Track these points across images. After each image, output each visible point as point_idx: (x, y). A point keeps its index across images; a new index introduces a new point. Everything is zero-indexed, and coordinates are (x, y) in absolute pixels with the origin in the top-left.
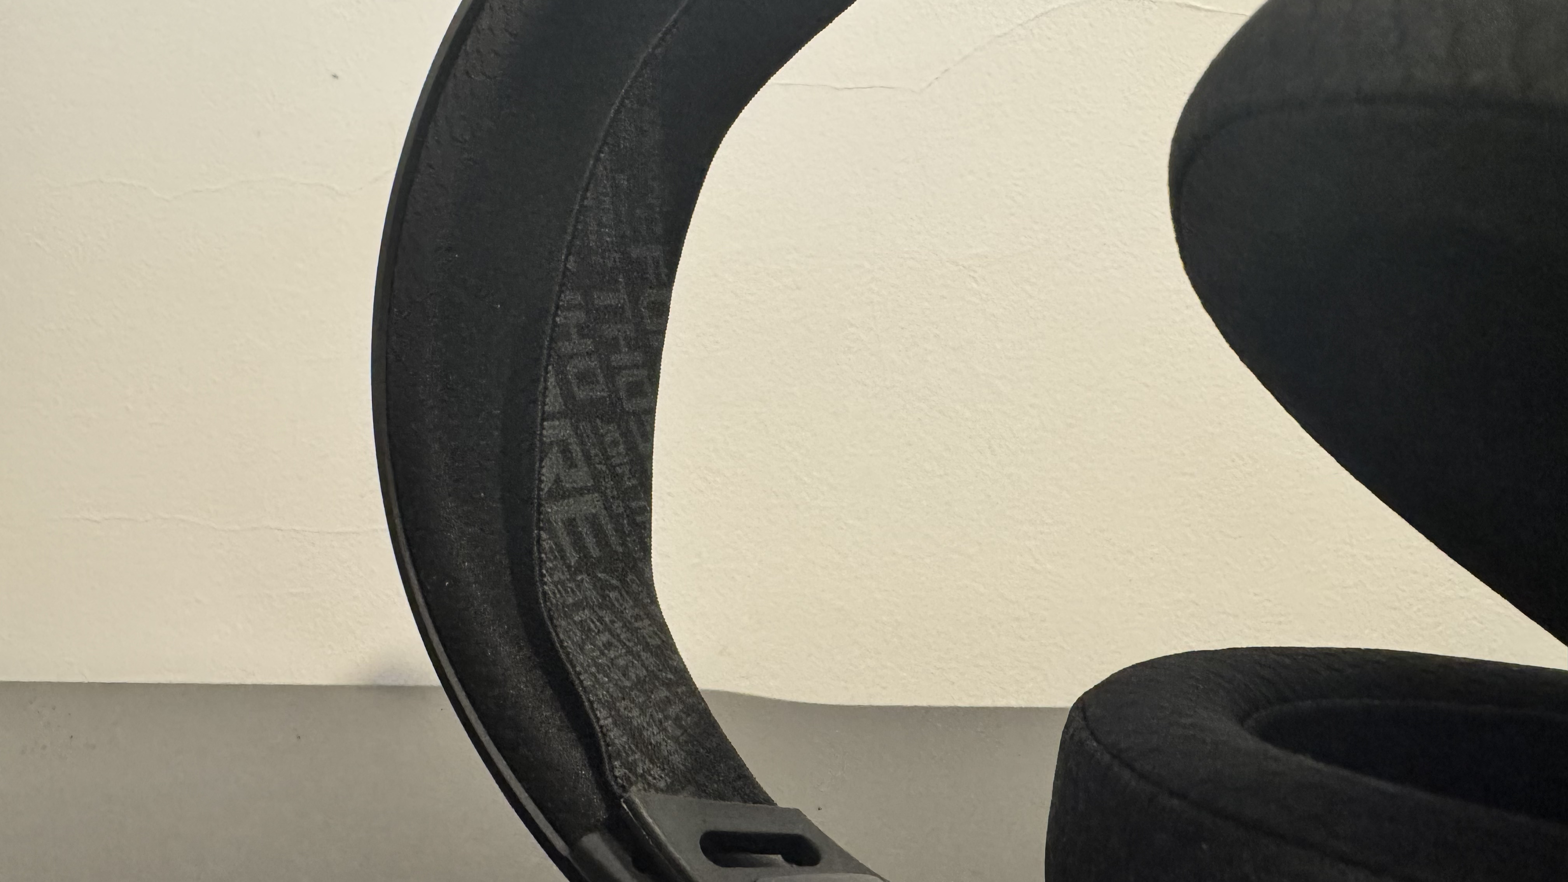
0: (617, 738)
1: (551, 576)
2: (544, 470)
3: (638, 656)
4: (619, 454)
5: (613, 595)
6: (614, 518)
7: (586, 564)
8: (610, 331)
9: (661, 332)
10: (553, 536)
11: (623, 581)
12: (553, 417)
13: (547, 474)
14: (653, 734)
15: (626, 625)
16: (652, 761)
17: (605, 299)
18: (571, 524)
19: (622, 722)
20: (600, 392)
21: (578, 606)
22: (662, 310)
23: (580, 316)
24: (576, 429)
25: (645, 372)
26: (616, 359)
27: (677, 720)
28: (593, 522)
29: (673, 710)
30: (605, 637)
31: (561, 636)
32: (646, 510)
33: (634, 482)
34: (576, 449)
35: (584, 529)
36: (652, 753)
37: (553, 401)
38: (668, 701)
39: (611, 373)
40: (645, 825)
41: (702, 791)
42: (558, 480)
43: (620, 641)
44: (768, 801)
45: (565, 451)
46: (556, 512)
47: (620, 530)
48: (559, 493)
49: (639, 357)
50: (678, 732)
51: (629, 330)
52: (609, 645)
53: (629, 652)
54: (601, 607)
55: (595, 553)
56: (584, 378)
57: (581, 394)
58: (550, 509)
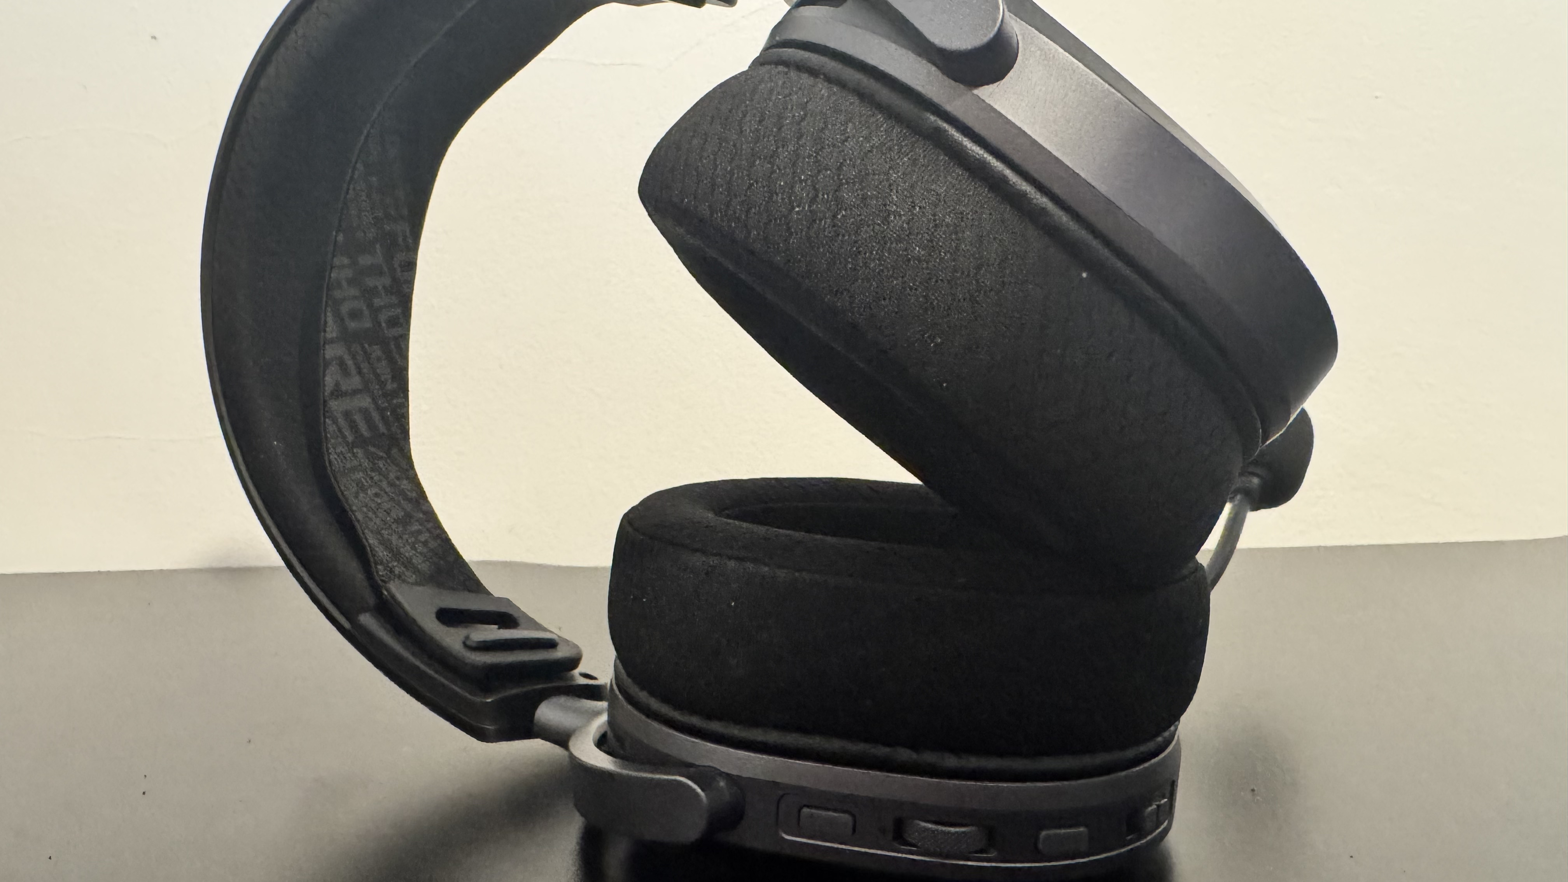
0: (382, 553)
1: (335, 448)
2: (326, 378)
3: (399, 504)
4: (384, 369)
5: (381, 464)
6: (381, 411)
7: (361, 442)
8: (371, 282)
9: (411, 283)
10: (335, 421)
11: (388, 452)
12: (332, 341)
13: (329, 381)
14: (407, 552)
15: (391, 484)
16: (405, 567)
17: (365, 260)
18: (347, 414)
19: (386, 544)
20: (368, 324)
21: (353, 469)
22: (410, 266)
23: (349, 273)
24: (349, 349)
25: (399, 311)
26: (377, 302)
27: (425, 543)
28: (365, 412)
29: (422, 538)
30: (375, 490)
31: (343, 488)
32: (405, 405)
33: (395, 385)
34: (350, 363)
35: (358, 418)
36: (408, 564)
37: (332, 331)
38: (419, 532)
39: (375, 311)
40: (399, 604)
41: (440, 585)
42: (337, 384)
43: (386, 493)
44: (488, 593)
45: (342, 364)
46: (336, 406)
47: (383, 418)
48: (338, 393)
49: (394, 300)
50: (425, 550)
51: (387, 281)
52: (377, 495)
53: (392, 499)
54: (372, 470)
55: (366, 433)
56: (355, 315)
57: (352, 325)
58: (333, 404)
